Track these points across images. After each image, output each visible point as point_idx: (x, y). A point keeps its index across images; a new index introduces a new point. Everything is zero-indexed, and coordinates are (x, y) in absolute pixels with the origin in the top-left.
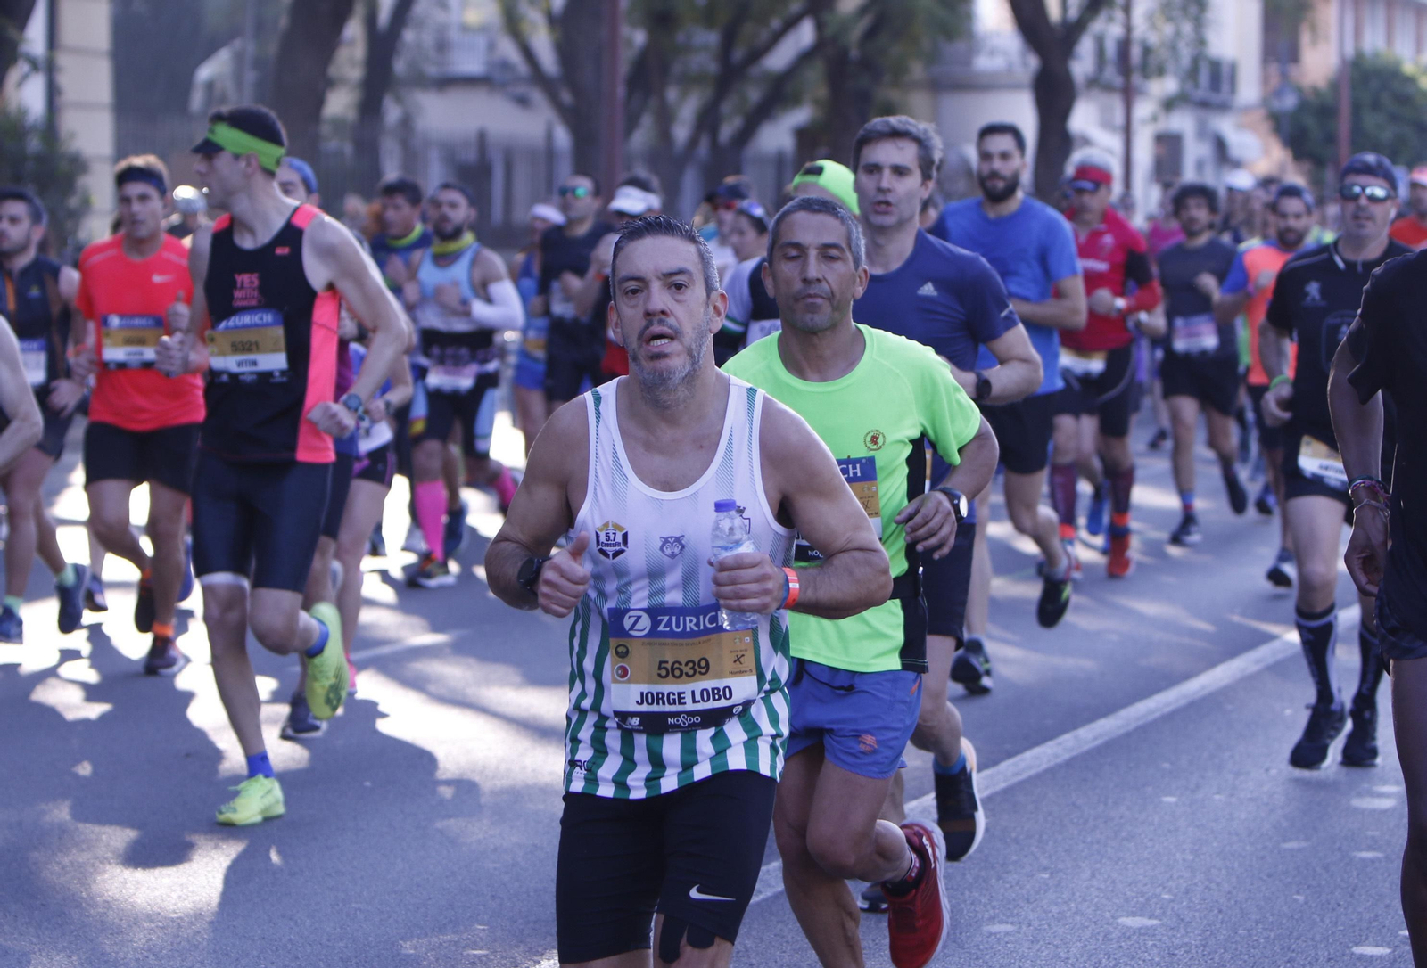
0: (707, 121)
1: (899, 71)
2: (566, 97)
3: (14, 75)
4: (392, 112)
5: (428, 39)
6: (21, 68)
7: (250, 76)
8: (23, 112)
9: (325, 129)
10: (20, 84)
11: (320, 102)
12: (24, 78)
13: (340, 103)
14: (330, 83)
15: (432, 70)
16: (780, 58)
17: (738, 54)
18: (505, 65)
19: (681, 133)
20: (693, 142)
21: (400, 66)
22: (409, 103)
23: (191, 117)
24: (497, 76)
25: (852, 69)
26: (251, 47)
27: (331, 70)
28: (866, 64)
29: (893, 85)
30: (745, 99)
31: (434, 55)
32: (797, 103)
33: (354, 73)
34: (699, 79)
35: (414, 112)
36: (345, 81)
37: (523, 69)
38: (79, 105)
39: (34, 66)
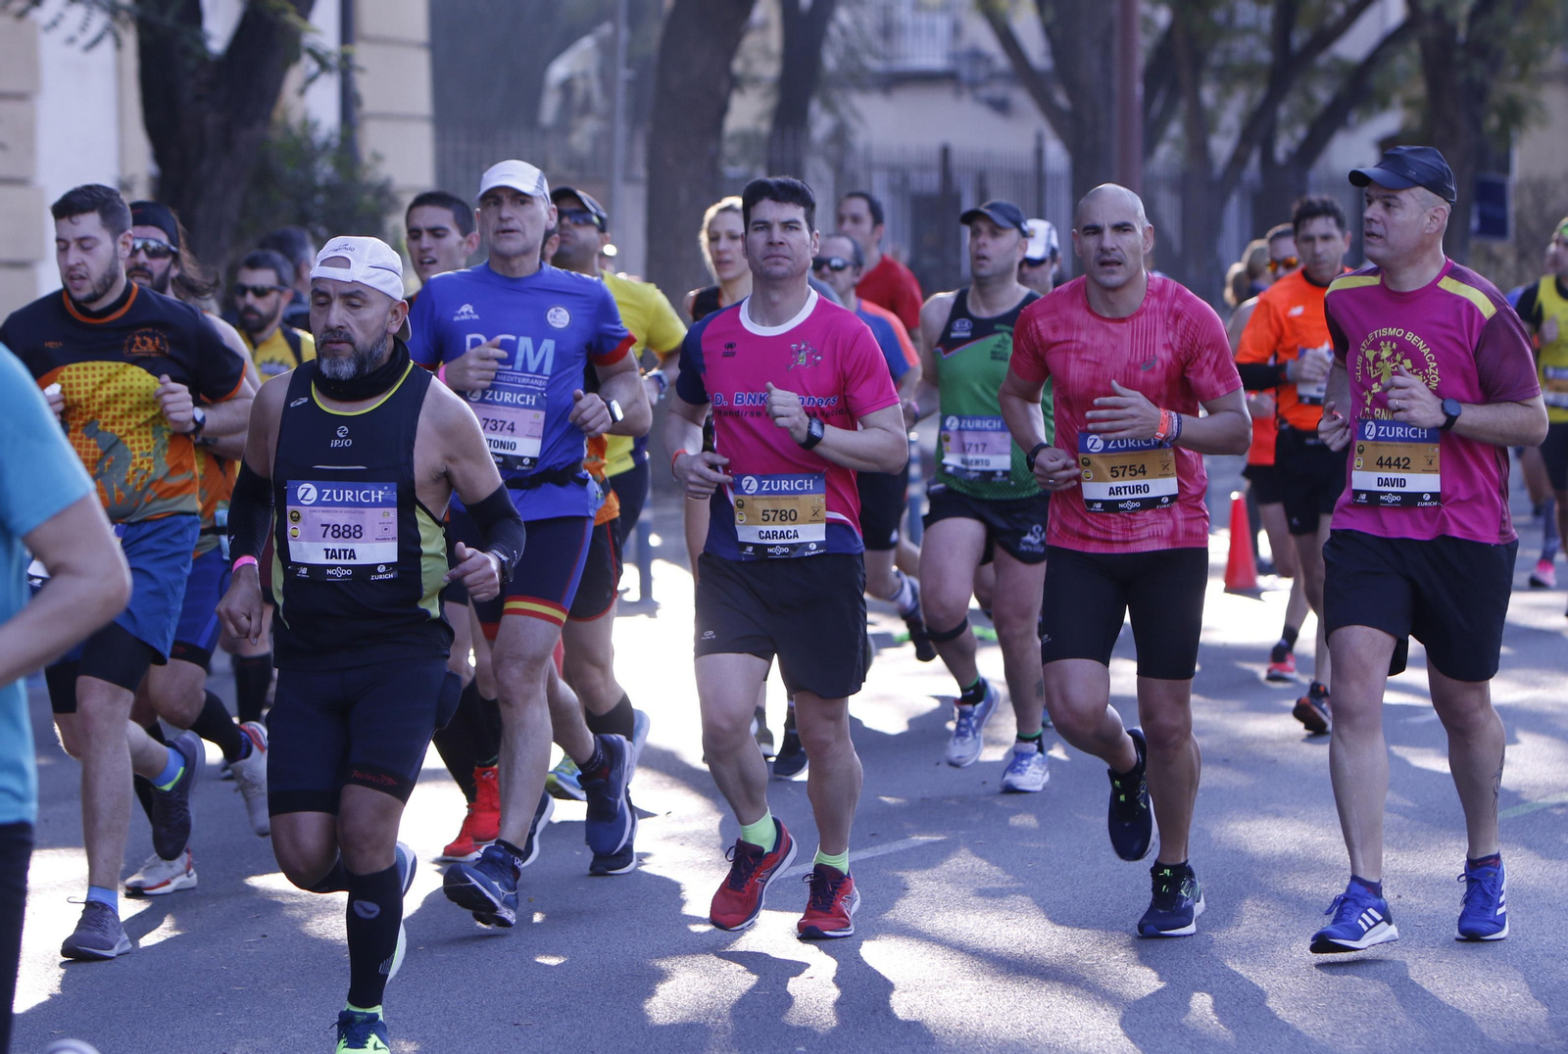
0: (1258, 130)
1: (1527, 58)
2: (1061, 99)
3: (294, 78)
4: (821, 124)
5: (870, 20)
6: (307, 66)
7: (624, 74)
8: (309, 125)
9: (730, 148)
10: (302, 92)
11: (723, 109)
12: (312, 79)
13: (747, 112)
14: (735, 83)
15: (875, 64)
16: (1356, 44)
17: (1299, 39)
18: (976, 56)
19: (1222, 146)
20: (1238, 160)
21: (830, 60)
22: (843, 110)
23: (545, 132)
24: (965, 71)
25: (1459, 56)
26: (624, 34)
27: (738, 66)
28: (1479, 48)
29: (1521, 77)
30: (1310, 100)
31: (878, 44)
32: (1384, 104)
33: (770, 70)
34: (1246, 73)
35: (853, 123)
36: (756, 81)
37: (1002, 61)
38: (384, 117)
39: (325, 66)
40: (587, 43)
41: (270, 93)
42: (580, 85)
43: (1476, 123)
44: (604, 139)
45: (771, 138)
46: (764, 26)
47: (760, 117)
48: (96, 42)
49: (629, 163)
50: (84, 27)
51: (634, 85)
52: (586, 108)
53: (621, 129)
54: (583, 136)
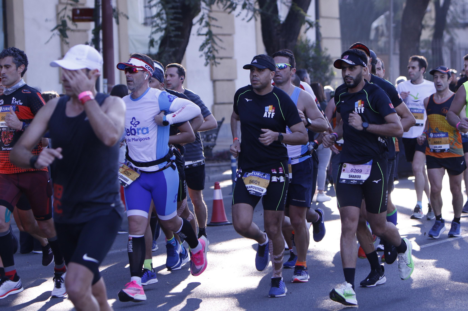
3: (303, 28)
4: (446, 38)
5: (459, 9)
6: (307, 25)
7: (393, 25)
8: (307, 41)
9: (422, 44)
10: (305, 32)
11: (420, 34)
12: (308, 29)
13: (426, 35)
14: (423, 27)
15: (461, 21)
21: (448, 20)
22: (452, 33)
23: (371, 41)
26: (392, 14)
27: (423, 22)
31: (461, 15)
33: (432, 23)
35: (455, 37)
36: (428, 26)
38: (328, 38)
39: (311, 25)
40: (382, 17)
41: (297, 33)
42: (381, 28)
44: (388, 43)
45: (433, 41)
46: (430, 11)
47: (430, 36)
48: (250, 19)
49: (394, 50)
50: (247, 16)
51: (396, 28)
52: (382, 35)
53: (392, 40)
54: (382, 42)
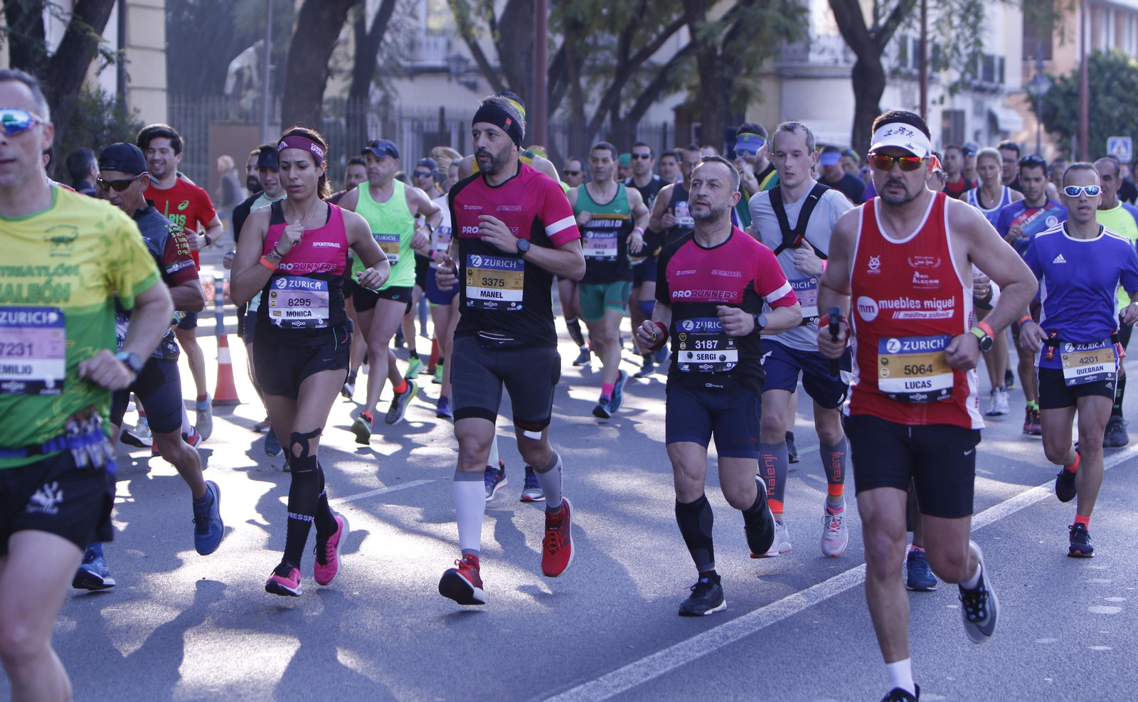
0: (611, 102)
1: (752, 65)
2: (505, 83)
3: (94, 66)
4: (376, 95)
5: (402, 40)
6: (101, 60)
7: (270, 67)
8: (100, 93)
9: (326, 107)
10: (98, 74)
11: (323, 86)
12: (104, 67)
13: (336, 88)
14: (330, 73)
15: (405, 64)
16: (663, 56)
17: (634, 52)
18: (460, 59)
19: (591, 110)
20: (599, 117)
21: (380, 61)
22: (388, 88)
23: (227, 97)
24: (453, 67)
25: (718, 63)
26: (270, 46)
27: (331, 63)
28: (728, 59)
29: (748, 75)
30: (638, 86)
31: (406, 52)
32: (677, 88)
33: (349, 66)
34: (605, 71)
35: (392, 94)
36: (340, 71)
37: (473, 63)
38: (142, 89)
39: (110, 60)
40: (251, 50)
41: (80, 75)
42: (247, 72)
43: (727, 99)
44: (258, 102)
45: (348, 102)
46: (346, 42)
47: (343, 91)
49: (272, 115)
51: (276, 73)
52: (250, 85)
53: (268, 97)
54: (247, 101)
